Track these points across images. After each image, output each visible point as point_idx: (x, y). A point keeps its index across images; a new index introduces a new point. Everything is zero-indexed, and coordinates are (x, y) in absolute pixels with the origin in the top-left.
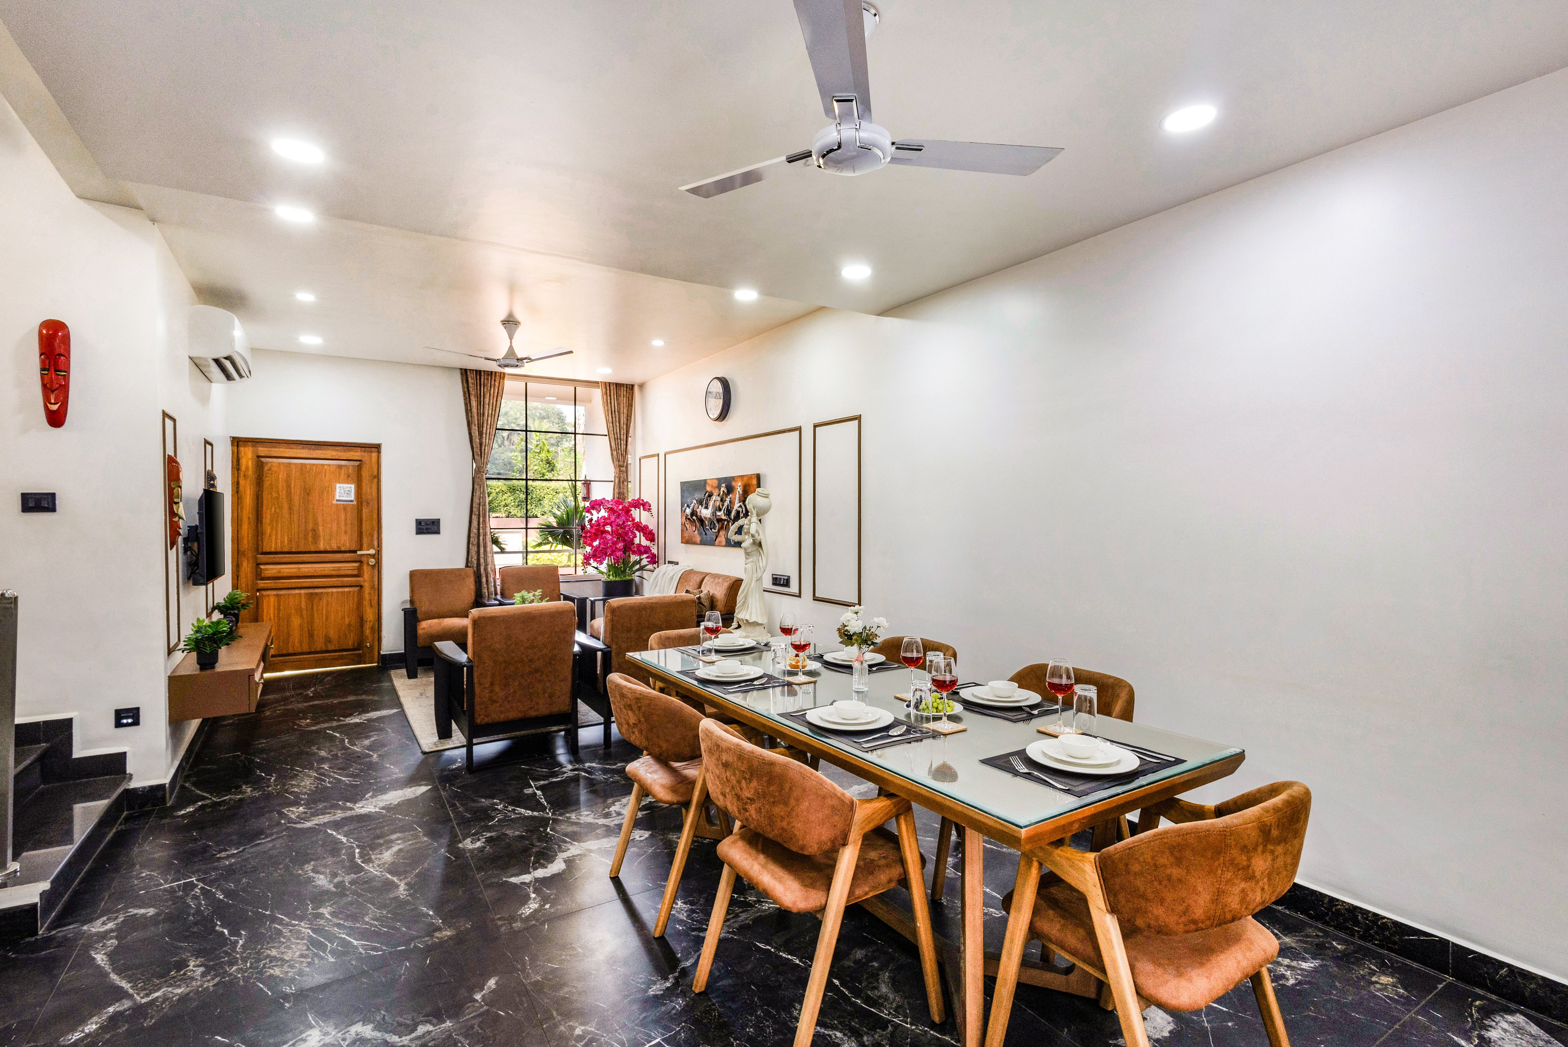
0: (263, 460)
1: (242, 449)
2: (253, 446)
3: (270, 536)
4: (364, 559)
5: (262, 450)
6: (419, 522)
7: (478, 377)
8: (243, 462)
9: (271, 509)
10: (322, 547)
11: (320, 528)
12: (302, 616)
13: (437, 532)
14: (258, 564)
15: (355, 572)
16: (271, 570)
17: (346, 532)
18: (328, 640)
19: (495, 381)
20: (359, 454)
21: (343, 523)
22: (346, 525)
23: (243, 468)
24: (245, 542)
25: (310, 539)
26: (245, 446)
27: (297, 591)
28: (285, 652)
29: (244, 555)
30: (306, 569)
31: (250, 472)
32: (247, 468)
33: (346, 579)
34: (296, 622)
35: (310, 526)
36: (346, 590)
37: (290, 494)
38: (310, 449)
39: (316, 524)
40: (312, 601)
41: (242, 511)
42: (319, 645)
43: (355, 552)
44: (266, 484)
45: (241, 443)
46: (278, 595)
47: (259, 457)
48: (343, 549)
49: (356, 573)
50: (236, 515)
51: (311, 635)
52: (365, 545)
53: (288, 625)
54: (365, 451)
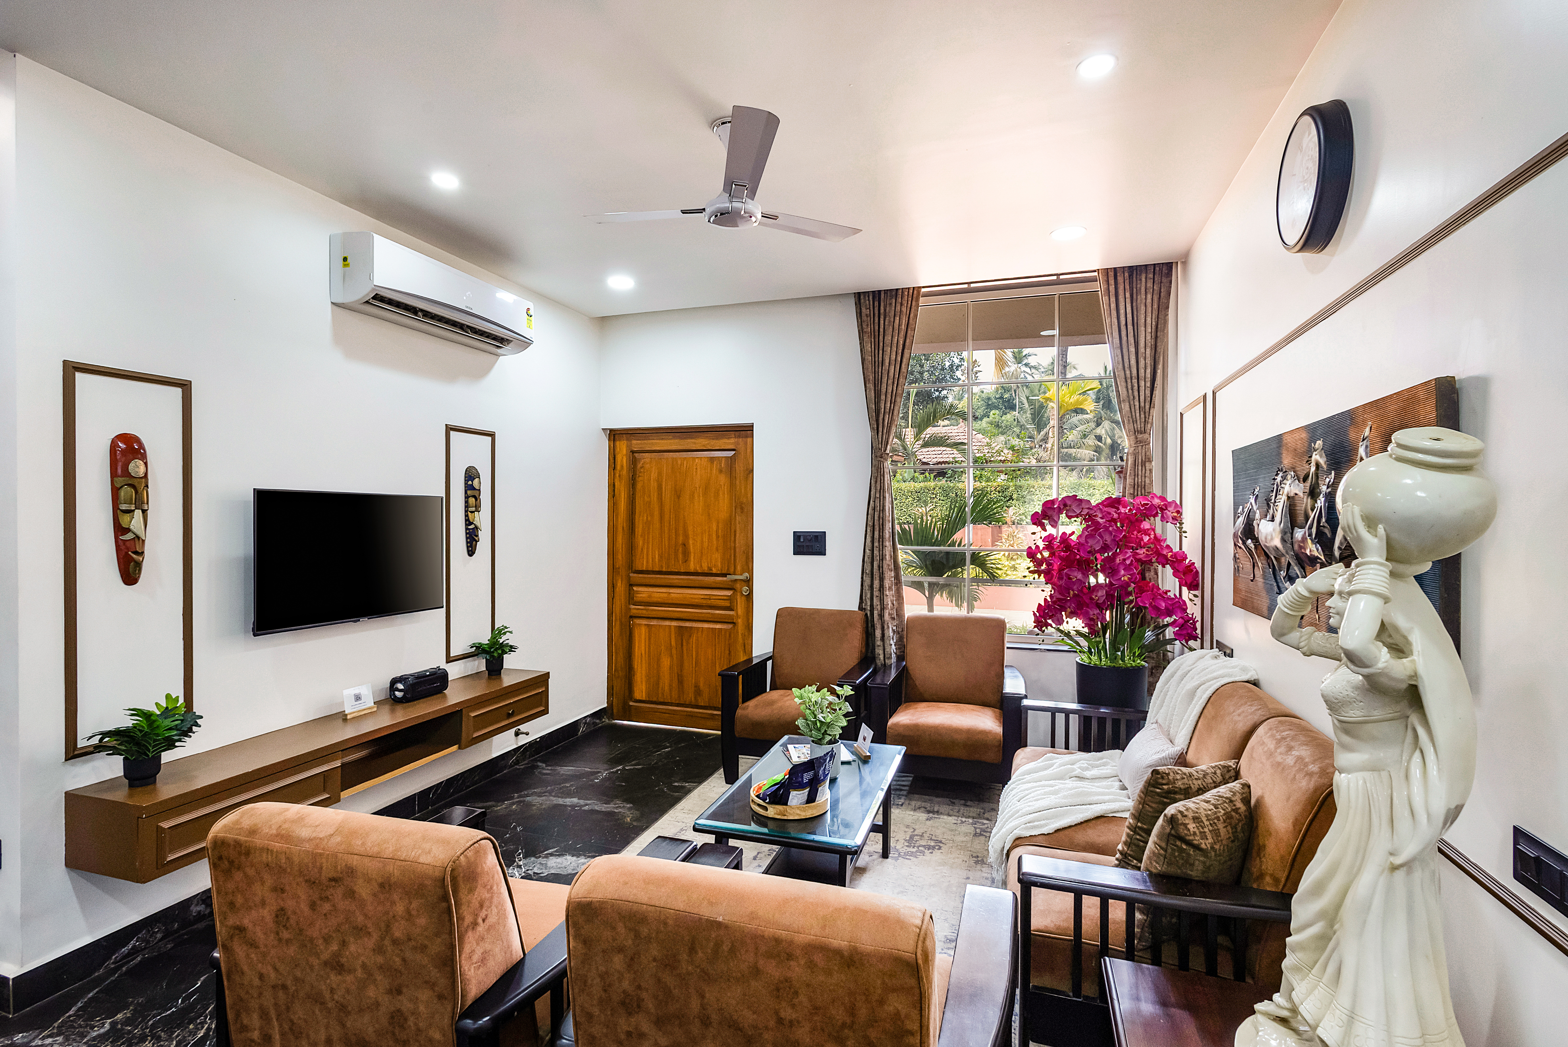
0: (636, 455)
1: (618, 443)
2: (627, 440)
3: (642, 549)
4: (738, 586)
5: (636, 444)
6: (798, 537)
7: (876, 304)
8: (619, 458)
9: (643, 516)
10: (692, 567)
11: (691, 542)
12: (671, 656)
13: (822, 552)
14: (631, 585)
15: (727, 604)
16: (643, 593)
17: (717, 550)
18: (698, 692)
19: (901, 304)
20: (732, 440)
21: (714, 536)
22: (718, 537)
23: (618, 467)
24: (620, 557)
25: (680, 556)
26: (620, 440)
27: (667, 623)
28: (655, 699)
29: (619, 573)
30: (676, 594)
31: (625, 472)
32: (622, 466)
33: (718, 612)
34: (666, 662)
35: (681, 539)
36: (718, 626)
37: (661, 499)
38: (681, 438)
39: (686, 536)
40: (682, 636)
41: (617, 518)
42: (690, 696)
43: (725, 575)
44: (639, 486)
45: (617, 436)
46: (648, 625)
47: (633, 452)
48: (714, 571)
49: (729, 605)
50: (611, 523)
51: (681, 682)
52: (739, 568)
53: (659, 666)
54: (739, 437)
